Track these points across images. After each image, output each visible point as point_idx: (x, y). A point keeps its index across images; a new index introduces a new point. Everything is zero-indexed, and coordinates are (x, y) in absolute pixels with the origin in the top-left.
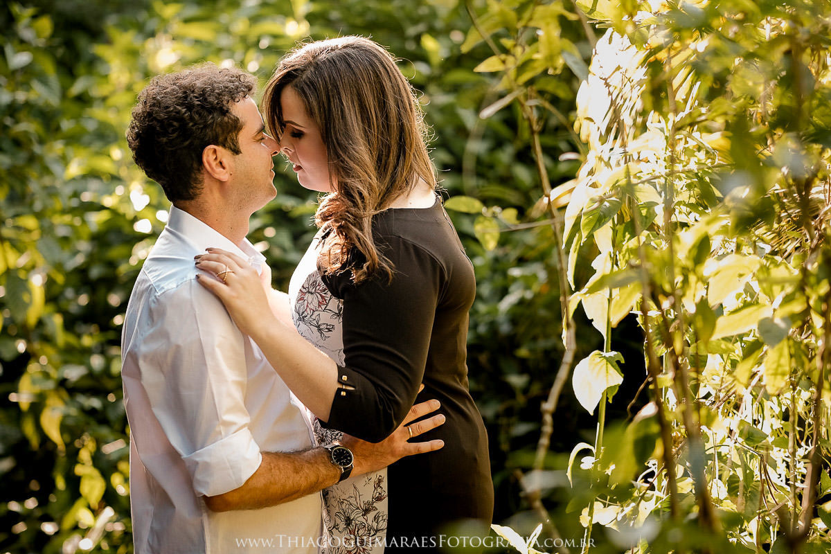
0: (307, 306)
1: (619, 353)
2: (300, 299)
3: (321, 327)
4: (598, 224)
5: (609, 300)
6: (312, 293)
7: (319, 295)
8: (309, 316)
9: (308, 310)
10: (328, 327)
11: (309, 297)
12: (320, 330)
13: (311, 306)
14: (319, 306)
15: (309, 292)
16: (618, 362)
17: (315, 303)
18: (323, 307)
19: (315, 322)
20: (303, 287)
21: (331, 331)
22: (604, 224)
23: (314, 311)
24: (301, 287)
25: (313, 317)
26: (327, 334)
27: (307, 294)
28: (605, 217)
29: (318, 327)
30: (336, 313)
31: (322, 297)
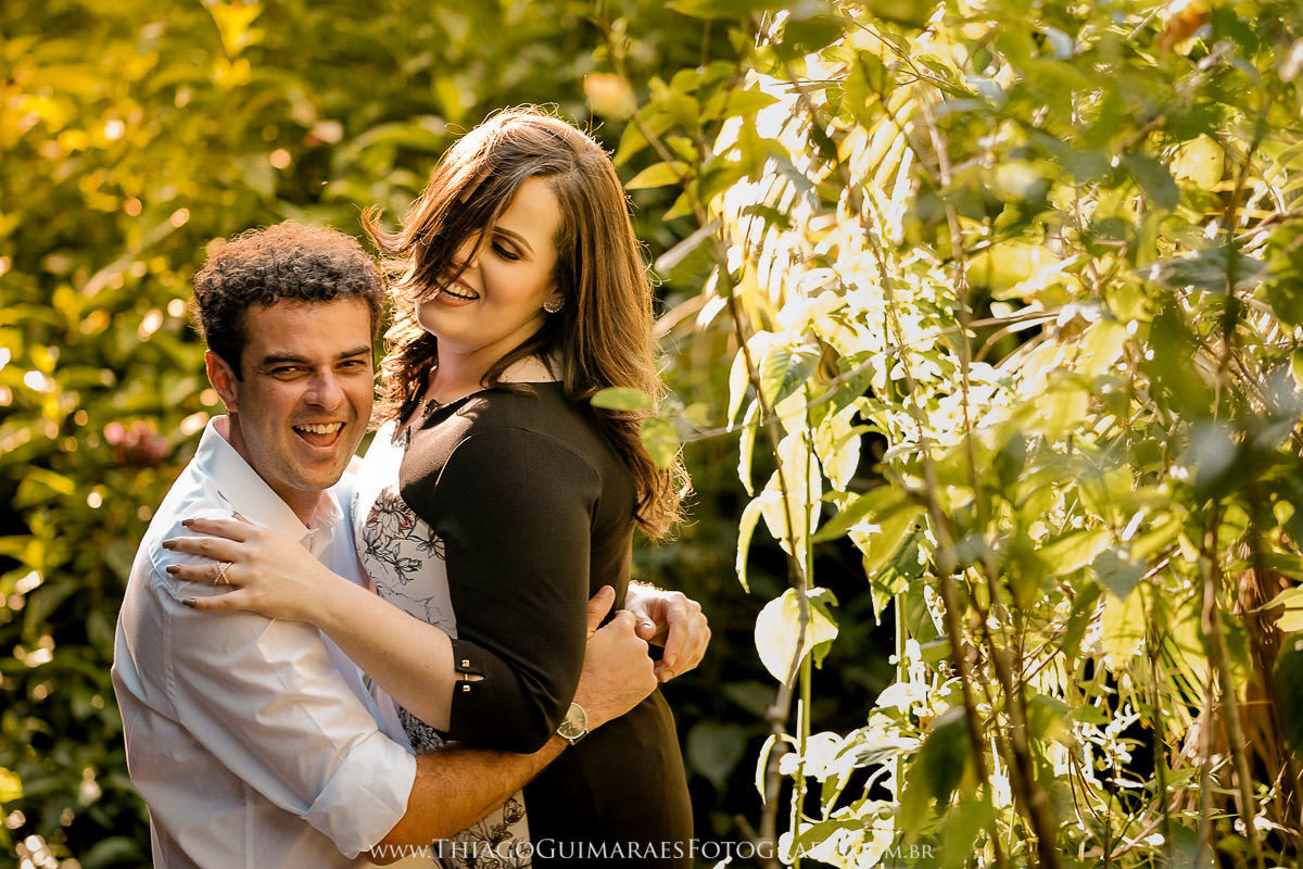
0: (382, 531)
1: (829, 591)
2: (371, 521)
3: (401, 564)
4: (784, 390)
5: (806, 507)
6: (388, 512)
7: (400, 516)
8: (383, 546)
9: (383, 536)
10: (412, 564)
11: (383, 518)
12: (398, 569)
13: (387, 532)
14: (400, 531)
15: (384, 511)
16: (828, 605)
17: (395, 526)
18: (406, 532)
19: (391, 556)
20: (376, 503)
21: (415, 570)
22: (794, 389)
23: (391, 539)
24: (373, 504)
25: (390, 548)
26: (409, 575)
27: (382, 514)
28: (795, 380)
29: (396, 563)
30: (426, 542)
31: (406, 518)
